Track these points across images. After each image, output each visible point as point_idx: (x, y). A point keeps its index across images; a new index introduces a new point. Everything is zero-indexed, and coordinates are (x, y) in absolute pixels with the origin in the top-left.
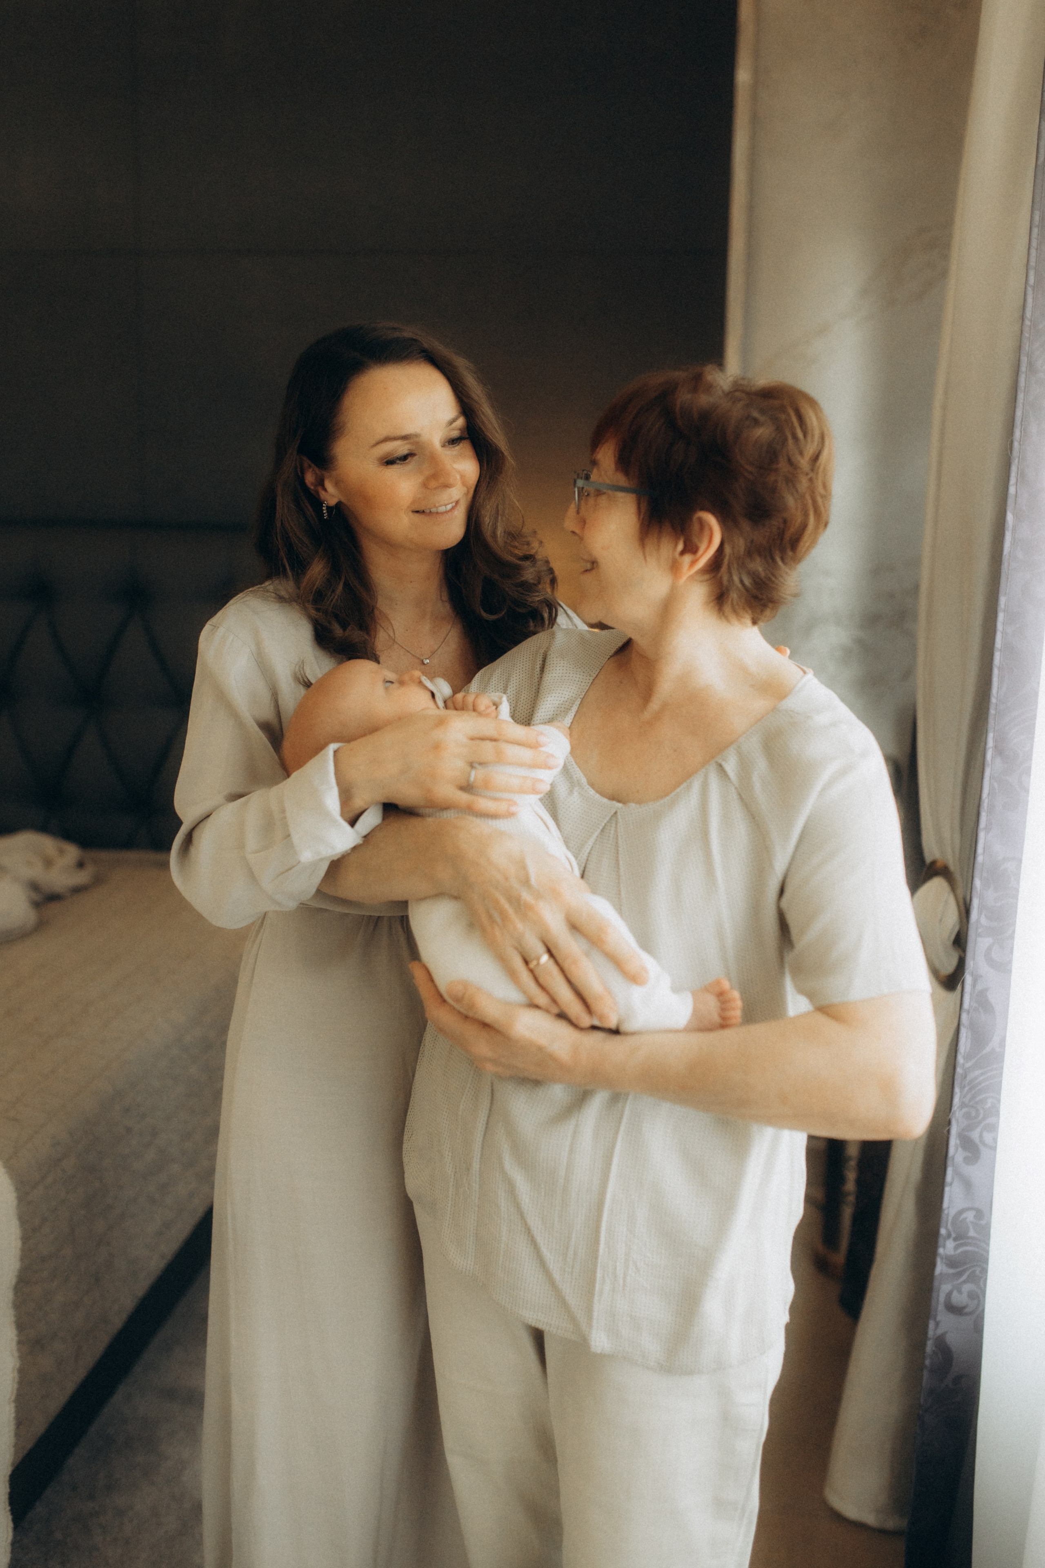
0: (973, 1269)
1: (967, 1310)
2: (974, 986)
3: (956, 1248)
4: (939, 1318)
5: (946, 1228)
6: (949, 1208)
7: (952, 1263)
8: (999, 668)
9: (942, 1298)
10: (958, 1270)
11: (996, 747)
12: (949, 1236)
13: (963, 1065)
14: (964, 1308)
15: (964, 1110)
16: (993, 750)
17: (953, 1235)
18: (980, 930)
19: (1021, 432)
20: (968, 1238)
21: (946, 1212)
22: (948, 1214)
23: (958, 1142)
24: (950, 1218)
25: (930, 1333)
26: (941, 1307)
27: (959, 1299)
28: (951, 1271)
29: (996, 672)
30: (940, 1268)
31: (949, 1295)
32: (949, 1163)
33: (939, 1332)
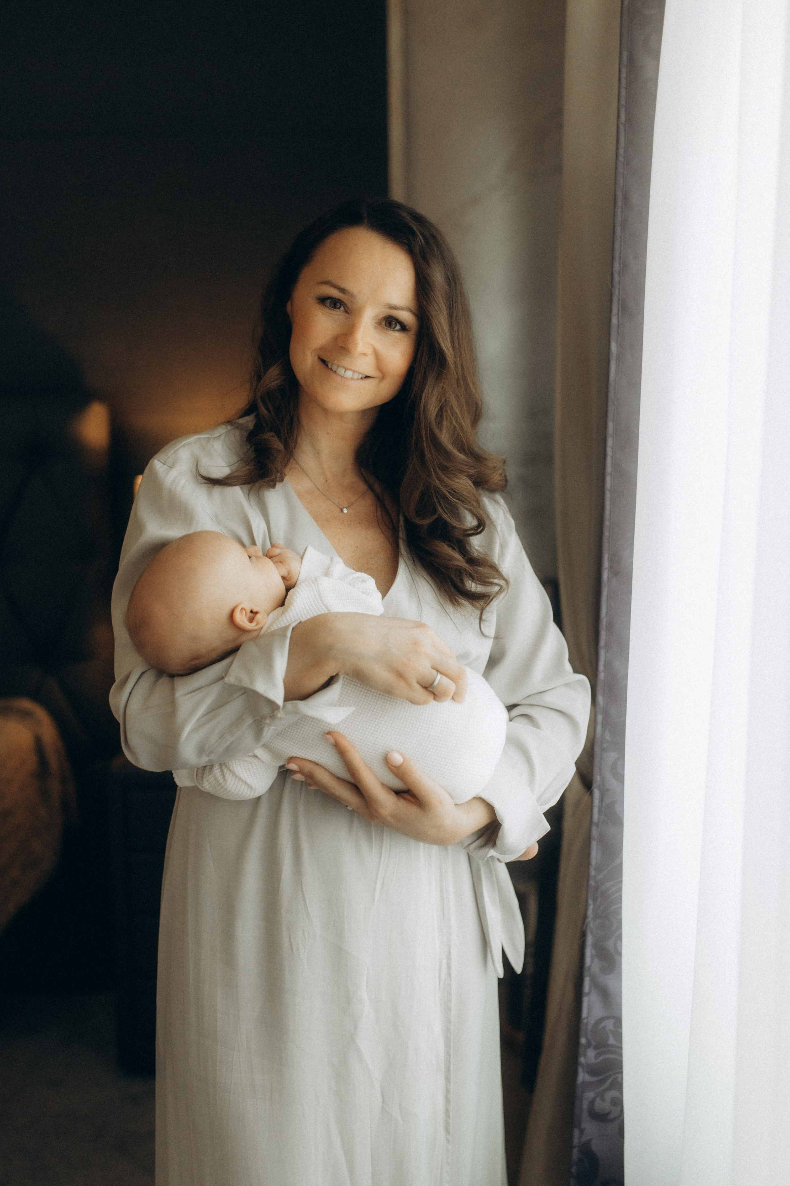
0: (614, 1077)
1: (612, 1116)
2: (601, 800)
3: (598, 1055)
4: (584, 1125)
5: (586, 1037)
6: (587, 1018)
7: (593, 1071)
8: (610, 491)
9: (585, 1105)
10: (601, 1077)
11: (611, 567)
12: (589, 1045)
13: (595, 877)
14: (609, 1113)
15: (598, 921)
16: (608, 570)
17: (593, 1043)
18: (605, 745)
19: (620, 264)
20: (609, 1046)
21: (585, 1021)
22: (587, 1024)
23: (594, 952)
24: (590, 1027)
25: (576, 1141)
26: (585, 1115)
27: (601, 1106)
28: (595, 1079)
29: (608, 495)
30: (582, 1076)
31: (592, 1102)
32: (586, 973)
33: (584, 1139)
